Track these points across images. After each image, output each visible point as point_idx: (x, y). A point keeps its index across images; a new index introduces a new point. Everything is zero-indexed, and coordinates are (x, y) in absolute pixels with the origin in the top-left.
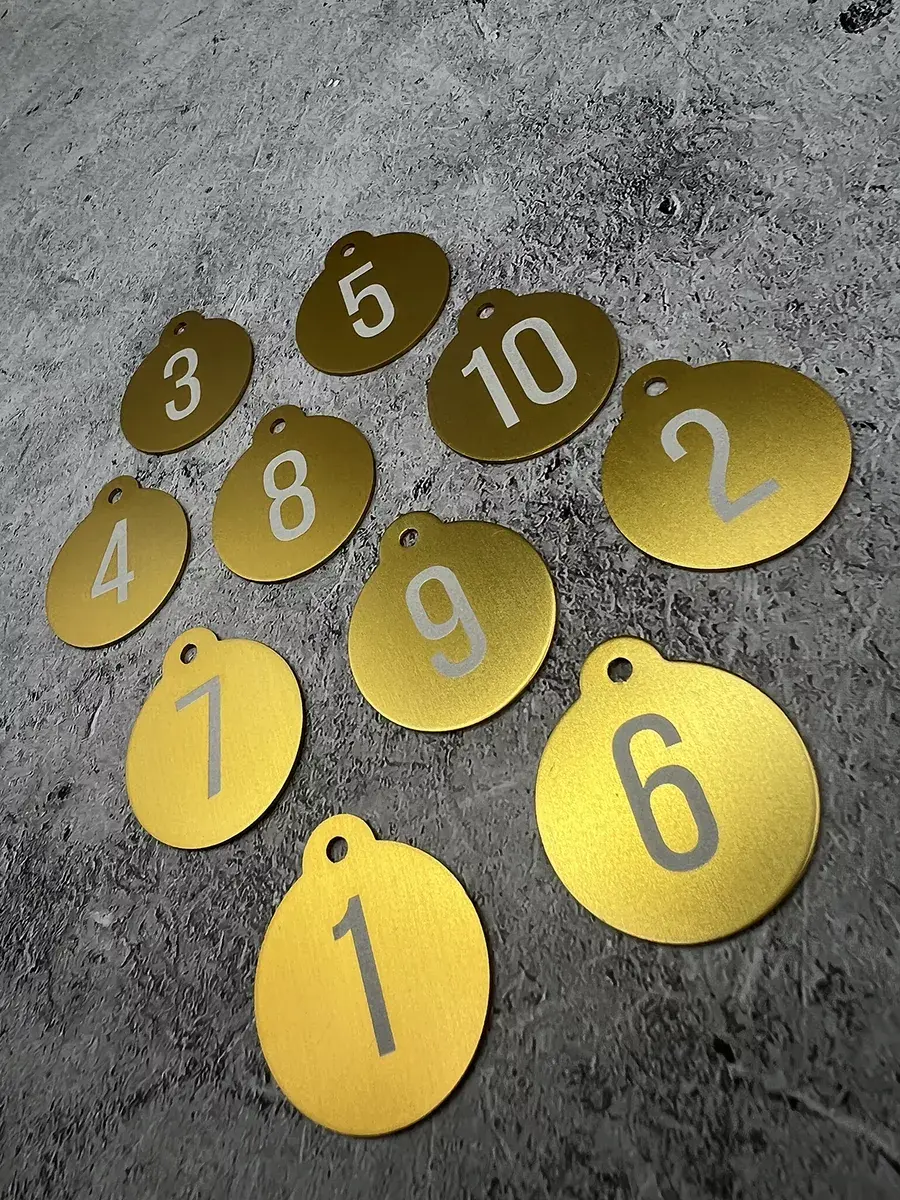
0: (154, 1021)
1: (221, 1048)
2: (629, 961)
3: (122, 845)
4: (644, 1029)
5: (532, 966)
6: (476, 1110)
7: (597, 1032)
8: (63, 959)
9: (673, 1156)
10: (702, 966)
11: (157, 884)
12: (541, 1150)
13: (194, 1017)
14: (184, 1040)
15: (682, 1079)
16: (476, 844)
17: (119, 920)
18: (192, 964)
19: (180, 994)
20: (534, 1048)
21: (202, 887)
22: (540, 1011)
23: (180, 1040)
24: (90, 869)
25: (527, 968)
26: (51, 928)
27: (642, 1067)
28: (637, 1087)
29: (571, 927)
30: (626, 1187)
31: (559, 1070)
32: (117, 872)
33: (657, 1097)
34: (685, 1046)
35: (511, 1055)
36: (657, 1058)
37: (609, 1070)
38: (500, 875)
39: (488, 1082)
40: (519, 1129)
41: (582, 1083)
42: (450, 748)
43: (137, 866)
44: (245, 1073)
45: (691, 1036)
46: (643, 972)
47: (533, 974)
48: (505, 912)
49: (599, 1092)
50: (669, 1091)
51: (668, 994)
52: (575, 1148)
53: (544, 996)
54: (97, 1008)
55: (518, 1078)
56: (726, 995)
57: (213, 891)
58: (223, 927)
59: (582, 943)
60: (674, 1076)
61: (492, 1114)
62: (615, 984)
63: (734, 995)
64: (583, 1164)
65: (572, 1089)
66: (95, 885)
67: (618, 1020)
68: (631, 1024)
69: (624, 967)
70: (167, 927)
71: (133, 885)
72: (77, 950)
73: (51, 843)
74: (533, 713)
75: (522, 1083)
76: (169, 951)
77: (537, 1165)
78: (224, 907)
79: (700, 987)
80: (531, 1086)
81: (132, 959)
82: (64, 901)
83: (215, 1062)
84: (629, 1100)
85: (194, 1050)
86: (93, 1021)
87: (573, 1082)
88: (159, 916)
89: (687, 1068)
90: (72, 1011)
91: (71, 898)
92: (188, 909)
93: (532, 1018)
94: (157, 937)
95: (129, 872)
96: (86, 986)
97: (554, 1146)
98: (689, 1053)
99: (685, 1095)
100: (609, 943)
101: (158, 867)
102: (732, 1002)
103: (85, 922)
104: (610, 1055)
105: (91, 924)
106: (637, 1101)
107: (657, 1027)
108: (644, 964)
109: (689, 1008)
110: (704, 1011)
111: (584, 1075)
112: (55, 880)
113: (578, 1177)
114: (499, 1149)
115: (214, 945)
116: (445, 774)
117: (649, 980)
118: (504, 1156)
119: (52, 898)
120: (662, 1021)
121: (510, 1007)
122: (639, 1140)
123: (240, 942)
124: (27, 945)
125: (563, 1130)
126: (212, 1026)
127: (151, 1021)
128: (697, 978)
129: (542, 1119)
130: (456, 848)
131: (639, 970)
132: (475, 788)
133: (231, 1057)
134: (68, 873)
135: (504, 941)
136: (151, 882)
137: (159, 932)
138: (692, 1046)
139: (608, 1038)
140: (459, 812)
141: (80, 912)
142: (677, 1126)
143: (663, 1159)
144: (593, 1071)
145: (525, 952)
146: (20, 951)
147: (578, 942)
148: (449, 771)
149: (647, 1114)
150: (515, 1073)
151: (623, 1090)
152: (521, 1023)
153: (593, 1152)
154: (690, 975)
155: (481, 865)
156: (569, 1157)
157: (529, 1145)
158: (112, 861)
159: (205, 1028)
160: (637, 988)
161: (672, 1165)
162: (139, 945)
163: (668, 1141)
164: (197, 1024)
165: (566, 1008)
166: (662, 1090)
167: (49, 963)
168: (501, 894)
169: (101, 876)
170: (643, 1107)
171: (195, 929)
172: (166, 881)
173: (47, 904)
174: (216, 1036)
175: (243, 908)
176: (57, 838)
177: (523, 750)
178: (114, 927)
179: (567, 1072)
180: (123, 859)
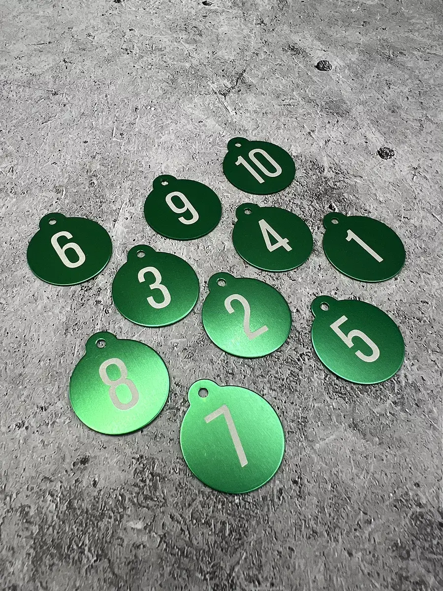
0: (186, 571)
1: (229, 575)
2: (401, 500)
3: (136, 485)
4: (414, 524)
5: (364, 508)
6: (359, 571)
7: (396, 529)
8: (116, 552)
9: (438, 569)
10: (427, 498)
11: (166, 502)
12: (389, 580)
13: (209, 563)
14: (207, 576)
15: (432, 539)
16: (326, 462)
17: (147, 524)
18: (200, 538)
19: (198, 554)
20: (375, 541)
21: (193, 500)
22: (373, 526)
23: (205, 576)
24: (118, 500)
25: (362, 510)
26: (101, 537)
27: (417, 539)
28: (418, 547)
29: (375, 491)
30: (425, 584)
31: (387, 547)
32: (138, 500)
33: (426, 548)
34: (430, 528)
35: (366, 546)
36: (422, 534)
37: (405, 542)
38: (340, 474)
39: (360, 559)
40: (378, 574)
41: (397, 550)
42: (303, 424)
43: (150, 495)
44: (246, 583)
45: (431, 524)
46: (407, 503)
47: (366, 512)
48: (347, 489)
49: (404, 552)
50: (429, 545)
51: (418, 510)
52: (402, 575)
53: (373, 520)
54: (148, 573)
55: (371, 555)
56: (438, 506)
57: (201, 501)
58: (212, 517)
59: (381, 497)
60: (429, 539)
61: (366, 572)
62: (398, 509)
63: (440, 506)
64: (407, 580)
65: (394, 554)
66: (125, 509)
67: (403, 523)
68: (408, 523)
69: (400, 503)
70: (179, 522)
71: (150, 505)
72: (125, 544)
73: (86, 489)
74: (335, 407)
75: (374, 556)
76: (184, 534)
77: (390, 586)
78: (209, 508)
79: (428, 504)
80: (378, 556)
81: (163, 542)
82: (106, 520)
83: (228, 583)
84: (416, 552)
85: (215, 579)
86: (148, 579)
87: (394, 551)
88: (172, 517)
89: (433, 535)
90: (132, 577)
91: (110, 517)
92: (189, 511)
93: (370, 530)
94: (175, 529)
95: (146, 498)
96: (137, 562)
97: (394, 577)
98: (432, 529)
99: (435, 545)
100: (391, 495)
101: (163, 493)
102: (440, 508)
103: (125, 529)
104: (404, 537)
105: (129, 530)
106: (419, 552)
107: (418, 523)
108: (406, 501)
109: (427, 513)
110: (432, 513)
111: (397, 547)
112: (94, 509)
113: (406, 586)
114: (373, 584)
115: (210, 527)
116: (304, 434)
117: (410, 506)
118: (376, 587)
119: (96, 520)
120: (420, 520)
121: (360, 527)
122: (424, 566)
123: (224, 523)
124: (87, 549)
125: (396, 570)
126: (221, 565)
127: (184, 572)
128: (426, 502)
129: (386, 568)
130: (318, 466)
131: (405, 503)
132: (319, 440)
133: (236, 578)
134: (103, 505)
135: (350, 501)
136: (161, 501)
137: (175, 527)
138: (432, 527)
139: (402, 530)
140: (315, 450)
141: (119, 524)
142: (435, 557)
143: (435, 570)
144: (400, 544)
145: (360, 504)
146: (82, 552)
147: (379, 496)
148: (305, 434)
149: (424, 555)
150: (370, 552)
151: (413, 549)
152: (367, 533)
153: (409, 575)
154: (424, 501)
155: (331, 471)
156: (401, 579)
157: (384, 580)
158: (132, 494)
159: (217, 568)
160: (407, 510)
161: (438, 571)
162: (165, 534)
163: (434, 563)
164: (212, 567)
165: (383, 523)
166: (427, 545)
167: (106, 555)
168: (343, 482)
169: (127, 503)
170: (422, 553)
171: (196, 521)
172: (171, 500)
173: (93, 523)
174: (225, 570)
175: (220, 507)
176: (88, 487)
177: (335, 423)
178: (145, 528)
179: (390, 547)
180: (139, 493)
